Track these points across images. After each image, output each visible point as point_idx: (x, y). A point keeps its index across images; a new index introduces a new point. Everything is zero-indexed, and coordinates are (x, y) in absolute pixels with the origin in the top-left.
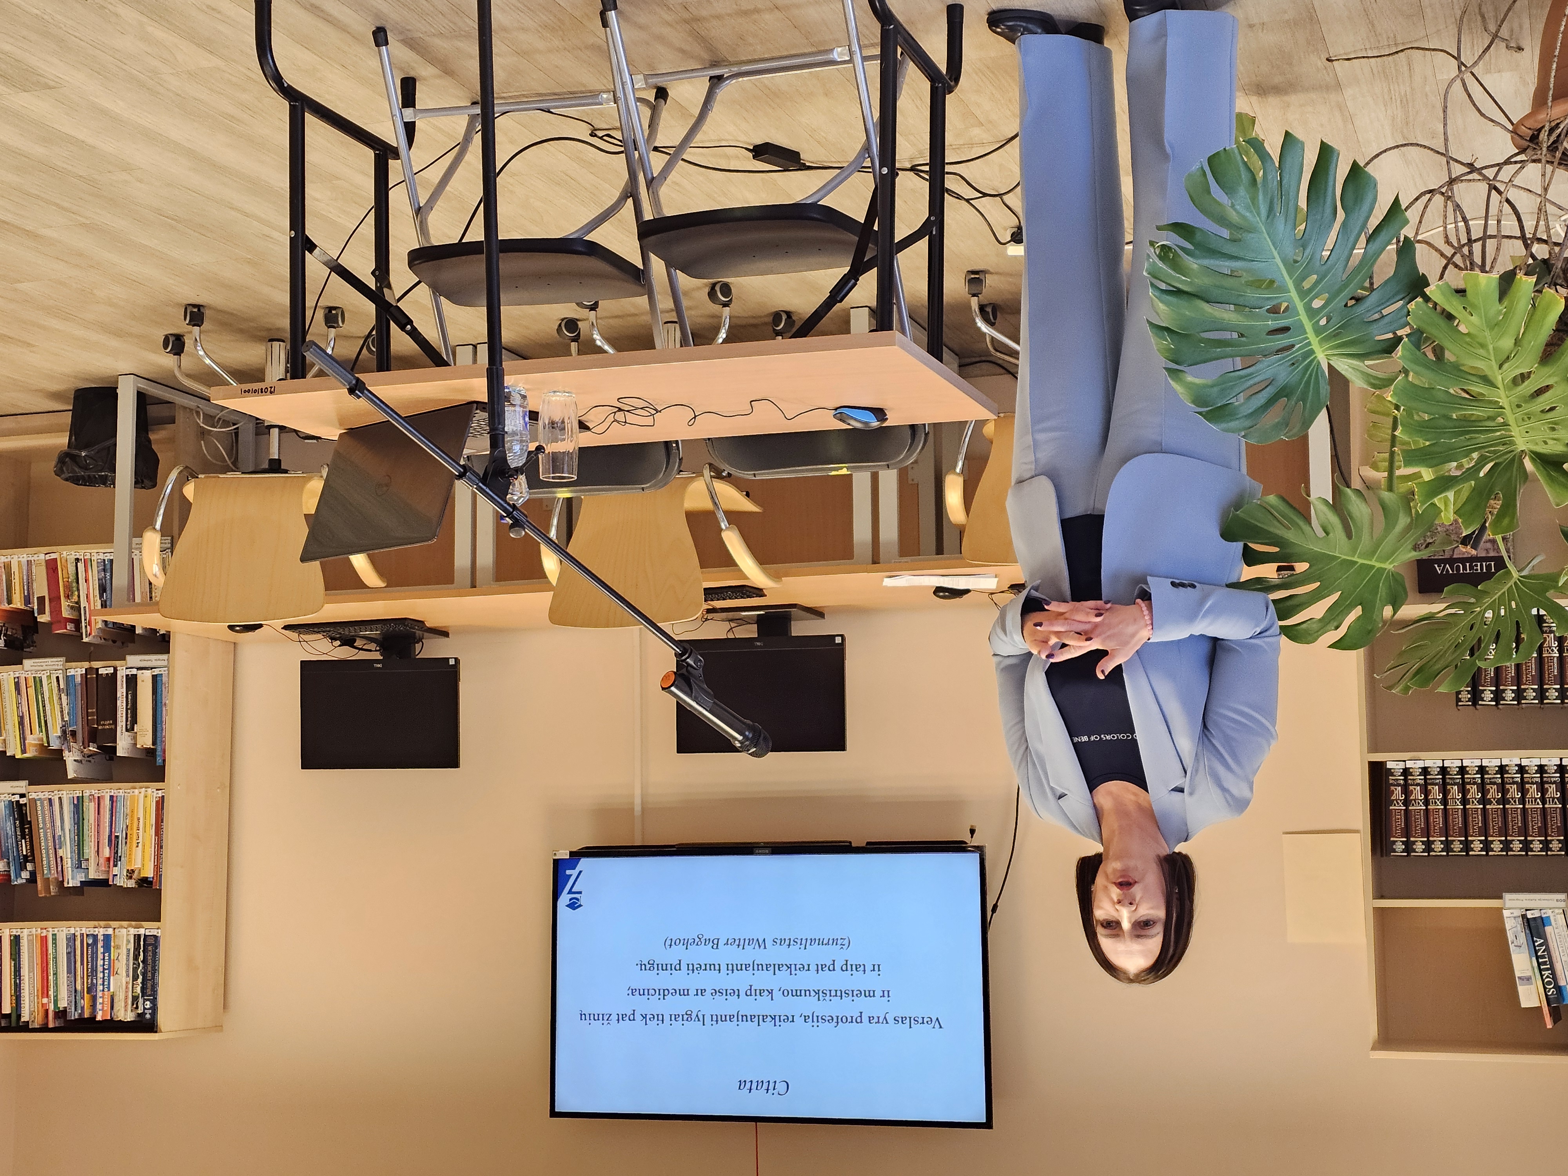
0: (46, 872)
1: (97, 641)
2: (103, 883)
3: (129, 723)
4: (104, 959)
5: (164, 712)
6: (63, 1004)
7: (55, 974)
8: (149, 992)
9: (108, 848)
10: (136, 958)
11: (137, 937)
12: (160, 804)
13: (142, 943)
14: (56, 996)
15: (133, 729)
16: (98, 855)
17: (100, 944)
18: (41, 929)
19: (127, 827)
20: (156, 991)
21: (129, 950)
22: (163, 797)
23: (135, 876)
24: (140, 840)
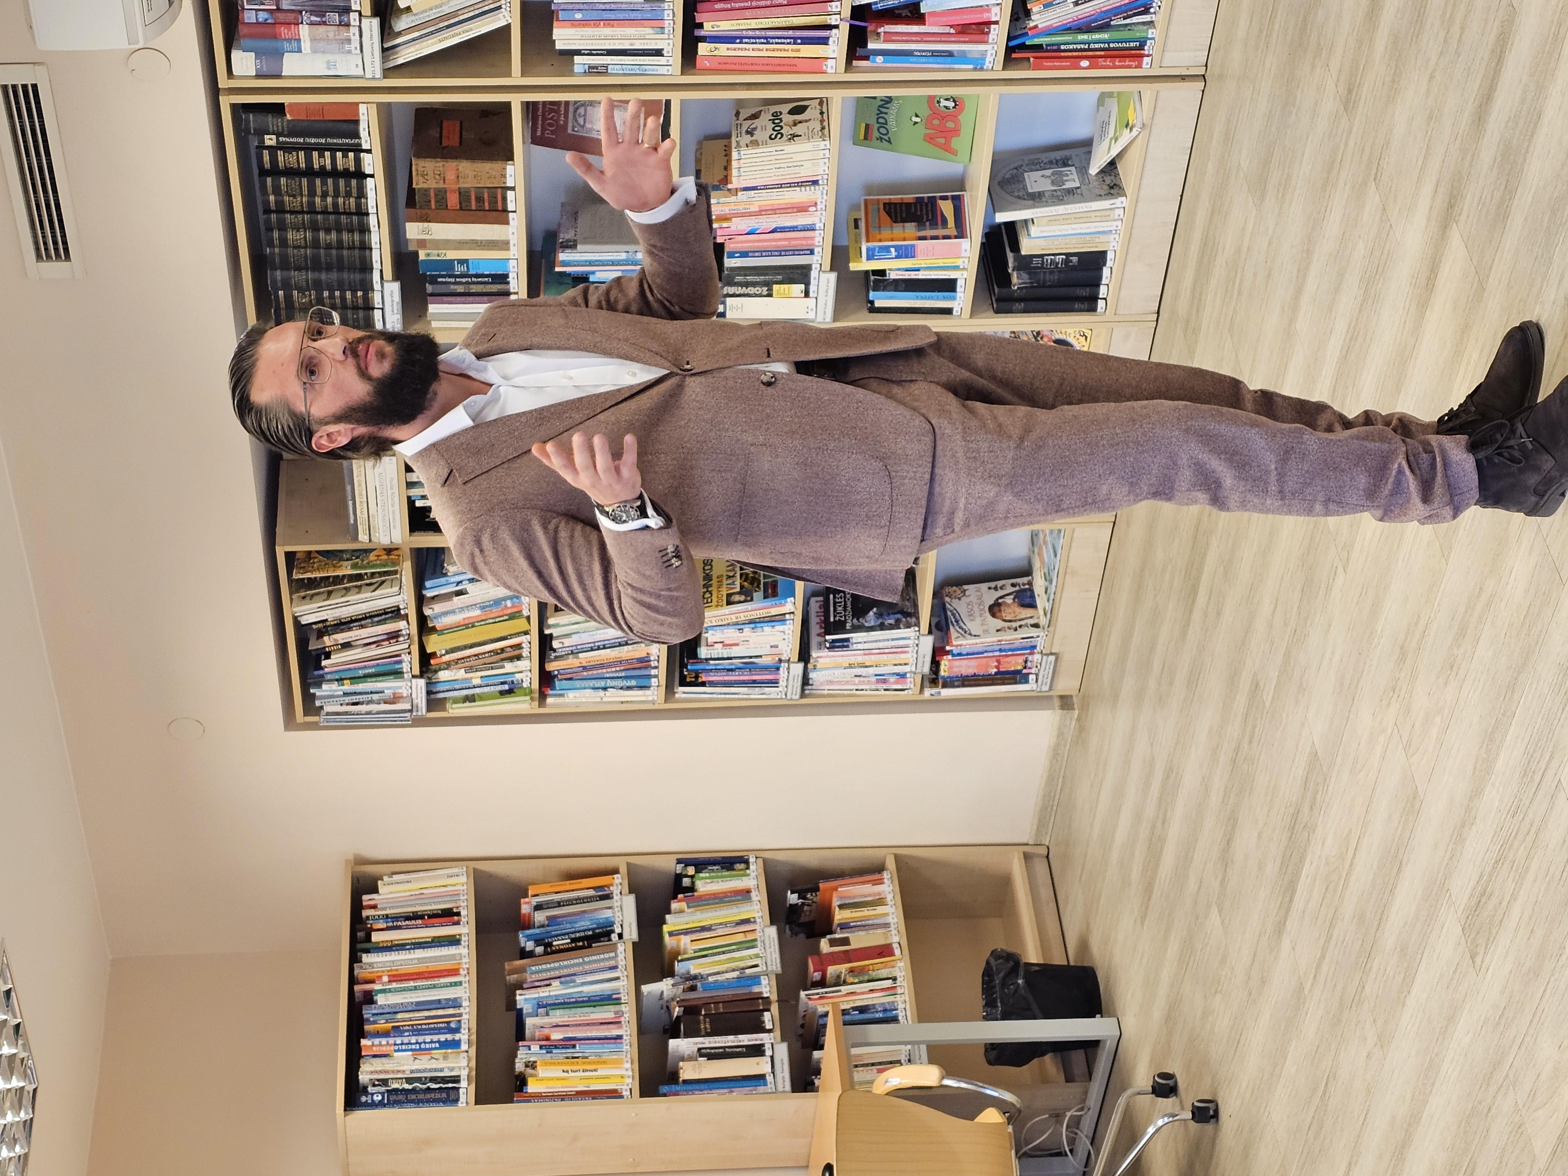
0: (533, 968)
1: (801, 1008)
2: (520, 1034)
3: (708, 1051)
4: (432, 1042)
5: (722, 1091)
6: (381, 999)
7: (416, 988)
8: (392, 1098)
9: (561, 1037)
10: (433, 1080)
11: (456, 1079)
12: (614, 1094)
13: (450, 1085)
14: (390, 991)
15: (701, 1056)
16: (554, 1026)
17: (449, 1037)
18: (468, 969)
19: (586, 1058)
20: (393, 1107)
21: (441, 1070)
22: (622, 1097)
23: (529, 1071)
24: (571, 1074)
